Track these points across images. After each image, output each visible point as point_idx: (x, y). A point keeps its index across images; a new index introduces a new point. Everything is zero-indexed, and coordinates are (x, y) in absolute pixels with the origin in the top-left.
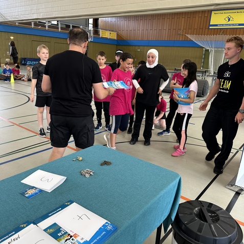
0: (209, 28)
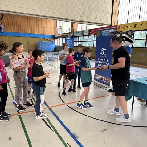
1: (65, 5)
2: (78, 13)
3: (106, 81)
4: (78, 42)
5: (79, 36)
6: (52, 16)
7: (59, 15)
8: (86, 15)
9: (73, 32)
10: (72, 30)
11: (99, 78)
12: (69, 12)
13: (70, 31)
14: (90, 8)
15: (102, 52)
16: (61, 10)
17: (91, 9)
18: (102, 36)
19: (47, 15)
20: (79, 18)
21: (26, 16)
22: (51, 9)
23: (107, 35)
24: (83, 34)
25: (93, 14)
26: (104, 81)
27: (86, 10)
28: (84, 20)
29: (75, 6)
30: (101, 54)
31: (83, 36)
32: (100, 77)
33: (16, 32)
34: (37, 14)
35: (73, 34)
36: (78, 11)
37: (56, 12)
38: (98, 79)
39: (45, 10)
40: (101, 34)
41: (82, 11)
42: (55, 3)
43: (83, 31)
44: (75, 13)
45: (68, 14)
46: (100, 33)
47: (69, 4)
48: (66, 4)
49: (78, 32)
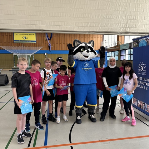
0: (14, 42)
1: (105, 17)
2: (121, 24)
3: (148, 110)
4: (125, 55)
5: (126, 49)
6: (90, 30)
7: (98, 29)
8: (131, 25)
9: (120, 45)
10: (118, 43)
11: (138, 105)
12: (109, 24)
13: (116, 45)
14: (135, 17)
15: (141, 68)
16: (100, 24)
17: (137, 18)
18: (140, 46)
19: (85, 30)
20: (122, 30)
21: (73, 34)
22: (89, 23)
23: (145, 45)
24: (131, 47)
25: (140, 23)
26: (145, 109)
27: (131, 20)
28: (128, 31)
29: (116, 18)
30: (139, 70)
31: (131, 49)
32: (139, 102)
33: (64, 50)
34: (75, 30)
35: (120, 48)
36: (121, 22)
37: (94, 26)
38: (136, 104)
39: (83, 25)
40: (138, 44)
41: (126, 21)
42: (94, 17)
43: (130, 44)
44: (117, 24)
45: (109, 26)
46: (137, 42)
47: (110, 16)
48: (107, 17)
49: (124, 45)
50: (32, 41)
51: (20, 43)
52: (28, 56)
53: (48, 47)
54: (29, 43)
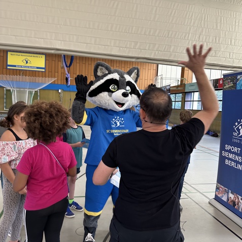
0: (7, 68)
1: (165, 35)
4: (193, 101)
5: (194, 92)
6: (140, 56)
7: (153, 54)
9: (185, 85)
10: (182, 81)
12: (172, 48)
13: (179, 83)
14: (216, 39)
15: (239, 130)
16: (157, 46)
17: (219, 40)
18: (238, 88)
19: (130, 55)
22: (139, 44)
25: (222, 50)
27: (209, 43)
30: (235, 134)
32: (232, 196)
34: (113, 53)
35: (184, 89)
37: (147, 49)
38: (225, 199)
39: (128, 46)
40: (235, 84)
42: (147, 33)
45: (171, 51)
47: (174, 33)
48: (168, 35)
49: (192, 85)
50: (38, 68)
51: (16, 70)
52: (30, 93)
53: (65, 80)
54: (33, 71)
